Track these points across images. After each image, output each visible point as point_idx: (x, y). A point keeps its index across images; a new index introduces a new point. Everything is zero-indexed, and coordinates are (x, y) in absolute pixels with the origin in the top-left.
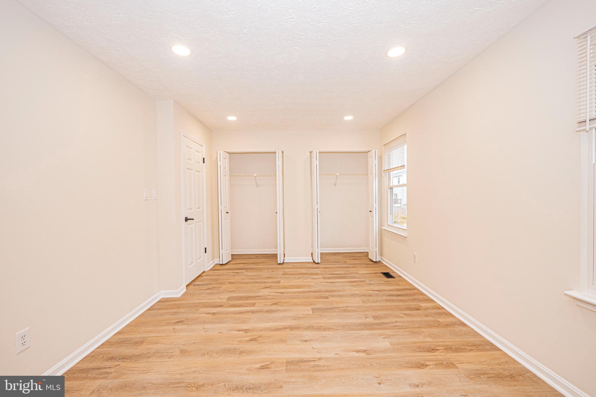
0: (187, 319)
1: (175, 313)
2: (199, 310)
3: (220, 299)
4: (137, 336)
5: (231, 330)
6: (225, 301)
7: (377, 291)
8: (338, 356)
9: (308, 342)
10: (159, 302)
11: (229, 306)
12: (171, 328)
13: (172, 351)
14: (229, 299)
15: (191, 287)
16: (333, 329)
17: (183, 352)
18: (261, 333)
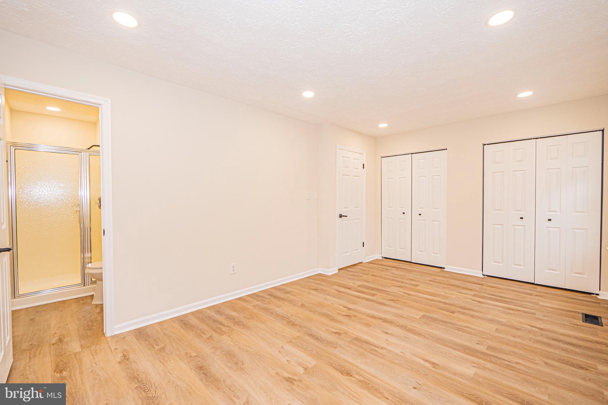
0: (321, 289)
1: (318, 284)
2: (333, 286)
3: (354, 283)
4: (289, 289)
5: (340, 305)
6: (355, 286)
7: (539, 328)
8: (402, 354)
9: (387, 334)
10: (316, 275)
11: (355, 290)
12: (308, 291)
13: (298, 303)
14: (359, 286)
15: (343, 271)
16: (424, 336)
17: (303, 306)
18: (357, 314)
